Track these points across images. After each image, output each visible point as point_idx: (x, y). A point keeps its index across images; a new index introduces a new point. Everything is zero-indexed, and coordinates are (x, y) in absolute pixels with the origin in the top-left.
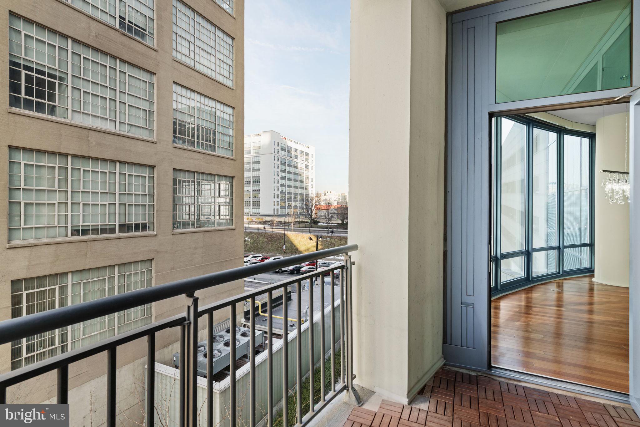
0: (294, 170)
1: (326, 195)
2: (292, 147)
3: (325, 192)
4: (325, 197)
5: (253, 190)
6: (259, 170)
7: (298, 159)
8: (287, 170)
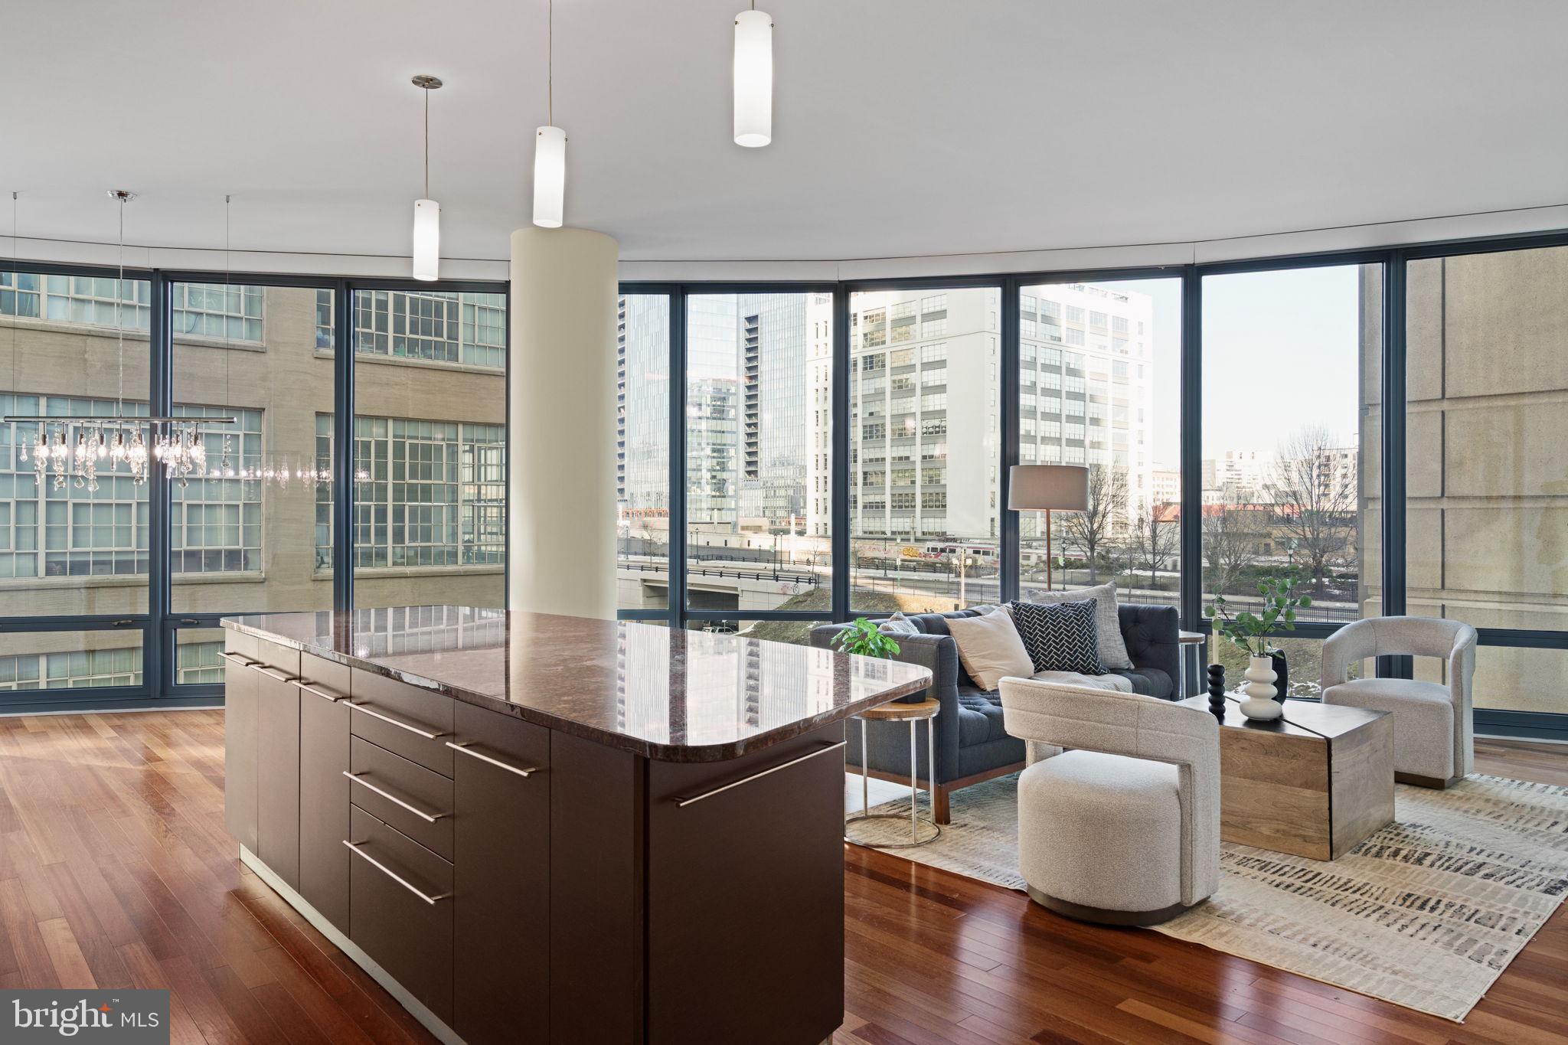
0: (1071, 384)
1: (1236, 467)
2: (1059, 305)
3: (1229, 455)
4: (1229, 474)
5: (924, 457)
6: (941, 389)
7: (1083, 345)
8: (1040, 386)
